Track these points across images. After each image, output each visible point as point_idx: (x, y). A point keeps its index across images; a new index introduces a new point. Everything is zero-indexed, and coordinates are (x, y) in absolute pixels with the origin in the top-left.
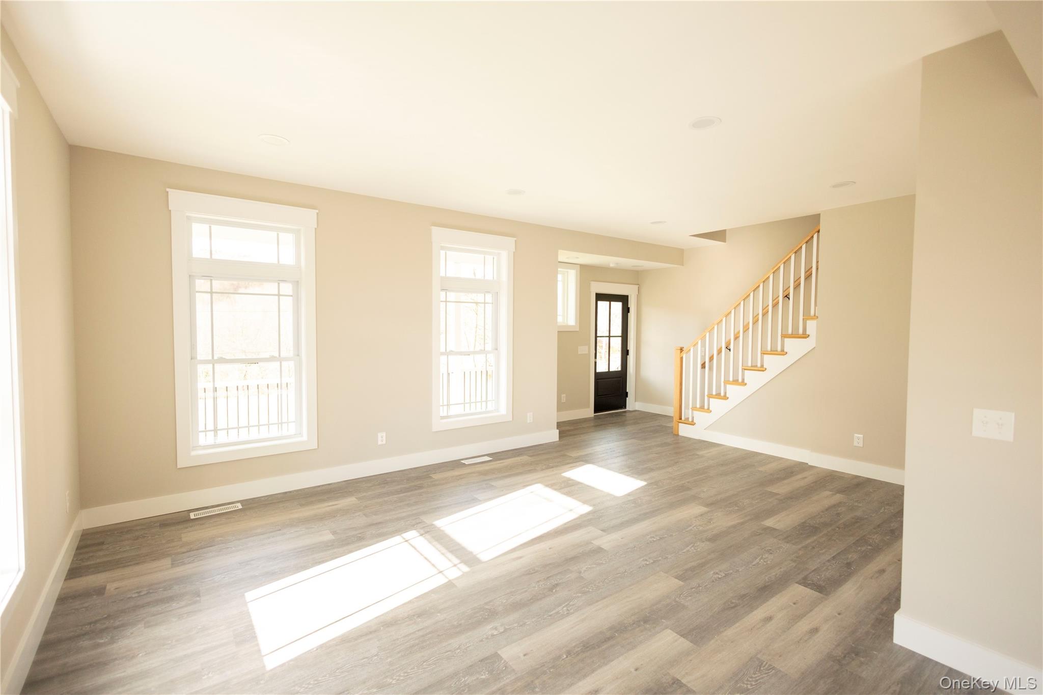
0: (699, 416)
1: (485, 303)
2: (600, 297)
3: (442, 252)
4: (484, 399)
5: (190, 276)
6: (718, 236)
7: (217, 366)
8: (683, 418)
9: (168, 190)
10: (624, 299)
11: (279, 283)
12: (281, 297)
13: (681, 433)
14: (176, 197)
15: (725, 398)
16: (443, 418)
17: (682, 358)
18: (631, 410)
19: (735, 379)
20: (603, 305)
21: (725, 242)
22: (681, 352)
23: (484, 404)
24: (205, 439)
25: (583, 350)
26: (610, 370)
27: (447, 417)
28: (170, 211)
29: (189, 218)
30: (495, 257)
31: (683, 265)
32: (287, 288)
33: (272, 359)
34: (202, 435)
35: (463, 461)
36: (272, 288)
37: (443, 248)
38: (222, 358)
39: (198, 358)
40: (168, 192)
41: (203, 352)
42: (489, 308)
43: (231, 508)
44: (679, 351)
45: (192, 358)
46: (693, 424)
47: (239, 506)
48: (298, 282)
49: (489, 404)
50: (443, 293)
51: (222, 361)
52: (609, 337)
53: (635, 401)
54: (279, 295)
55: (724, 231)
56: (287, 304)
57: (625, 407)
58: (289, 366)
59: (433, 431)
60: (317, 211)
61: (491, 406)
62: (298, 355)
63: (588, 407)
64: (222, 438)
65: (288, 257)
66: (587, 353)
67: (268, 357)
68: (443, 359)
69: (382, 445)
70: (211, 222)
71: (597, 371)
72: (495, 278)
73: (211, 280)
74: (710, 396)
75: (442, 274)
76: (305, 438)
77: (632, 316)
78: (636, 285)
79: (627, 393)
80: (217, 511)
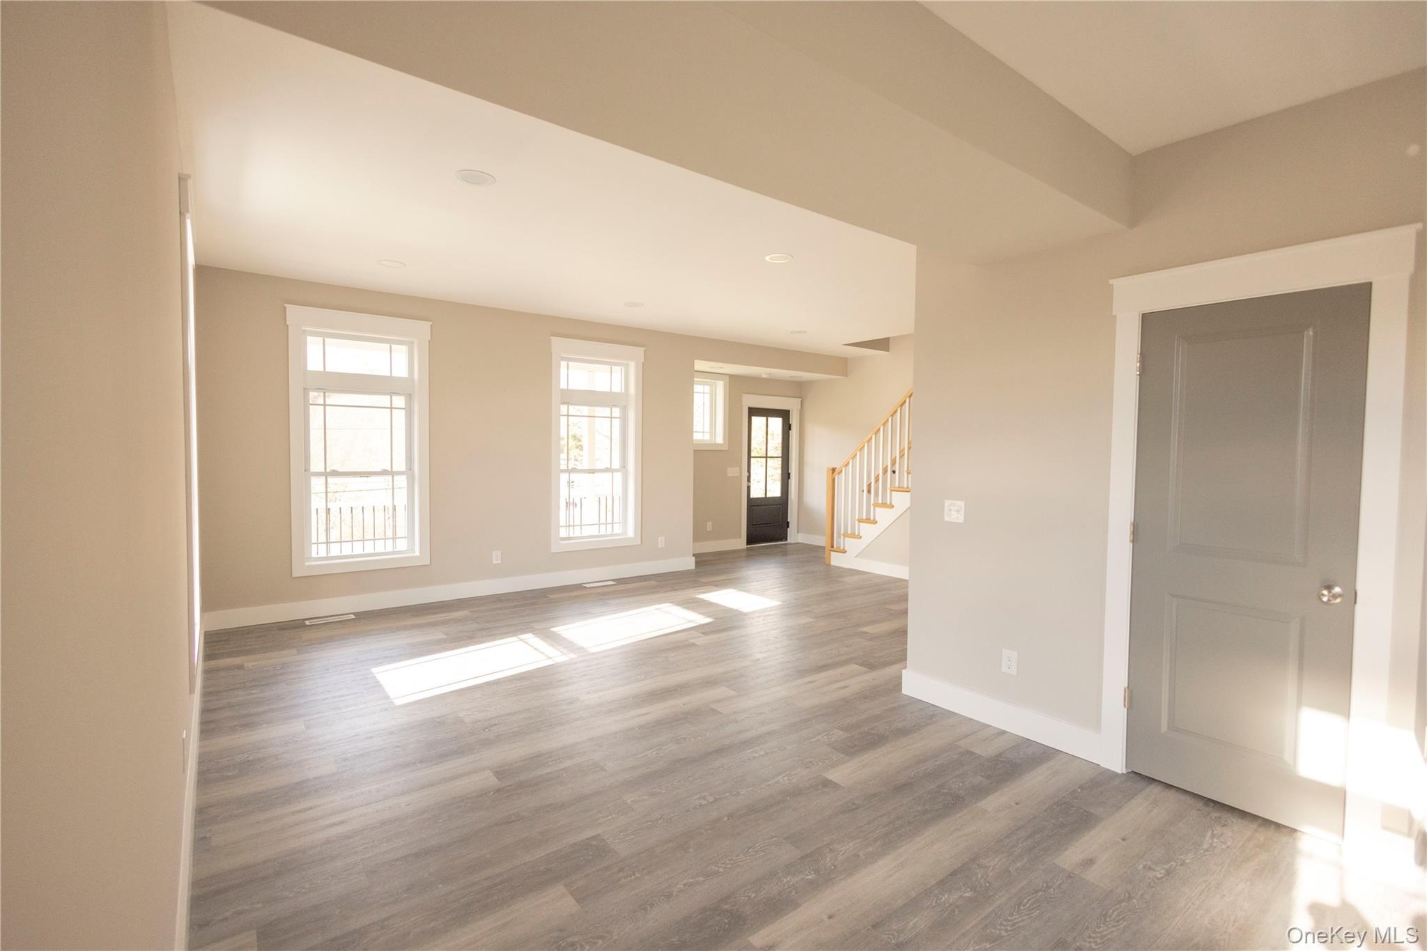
0: (849, 543)
1: (611, 417)
2: (753, 412)
3: (563, 364)
4: (610, 520)
5: (304, 389)
6: (882, 344)
7: (330, 480)
8: (835, 547)
9: (286, 305)
10: (785, 415)
11: (391, 396)
12: (393, 410)
13: (833, 563)
14: (294, 313)
15: (875, 522)
16: (563, 539)
17: (834, 480)
18: (792, 542)
19: (884, 502)
20: (758, 421)
21: (888, 351)
22: (833, 473)
23: (609, 526)
24: (317, 551)
25: (732, 472)
26: (768, 496)
27: (569, 538)
28: (288, 326)
29: (304, 331)
30: (623, 368)
31: (846, 375)
32: (399, 401)
33: (384, 473)
34: (314, 547)
35: (584, 585)
36: (384, 400)
37: (563, 359)
38: (334, 471)
39: (312, 470)
40: (285, 308)
41: (316, 465)
42: (616, 423)
43: (345, 618)
44: (831, 472)
45: (307, 470)
46: (844, 552)
47: (353, 617)
48: (410, 395)
49: (616, 526)
50: (565, 407)
51: (335, 473)
52: (766, 457)
53: (798, 532)
54: (391, 408)
55: (888, 339)
56: (400, 416)
57: (786, 539)
58: (401, 481)
59: (553, 551)
60: (431, 323)
61: (617, 529)
62: (410, 469)
63: (740, 537)
64: (335, 550)
65: (401, 370)
66: (738, 475)
67: (380, 470)
68: (564, 477)
69: (498, 564)
70: (324, 335)
71: (751, 496)
72: (623, 391)
73: (324, 393)
74: (860, 521)
75: (563, 385)
76: (417, 553)
77: (794, 434)
78: (799, 398)
79: (788, 523)
80: (331, 620)
